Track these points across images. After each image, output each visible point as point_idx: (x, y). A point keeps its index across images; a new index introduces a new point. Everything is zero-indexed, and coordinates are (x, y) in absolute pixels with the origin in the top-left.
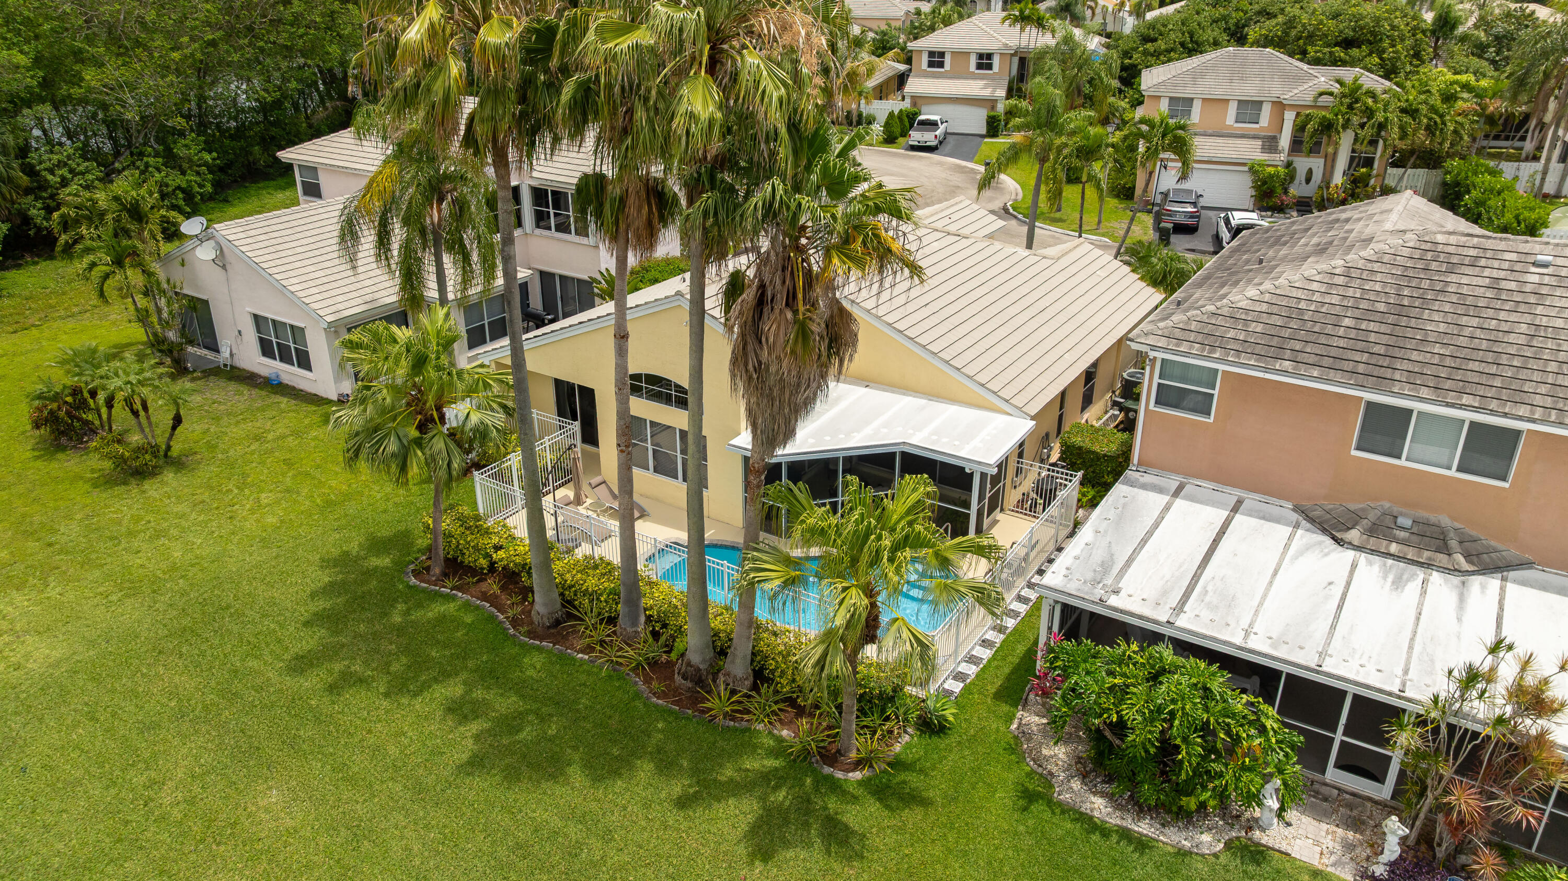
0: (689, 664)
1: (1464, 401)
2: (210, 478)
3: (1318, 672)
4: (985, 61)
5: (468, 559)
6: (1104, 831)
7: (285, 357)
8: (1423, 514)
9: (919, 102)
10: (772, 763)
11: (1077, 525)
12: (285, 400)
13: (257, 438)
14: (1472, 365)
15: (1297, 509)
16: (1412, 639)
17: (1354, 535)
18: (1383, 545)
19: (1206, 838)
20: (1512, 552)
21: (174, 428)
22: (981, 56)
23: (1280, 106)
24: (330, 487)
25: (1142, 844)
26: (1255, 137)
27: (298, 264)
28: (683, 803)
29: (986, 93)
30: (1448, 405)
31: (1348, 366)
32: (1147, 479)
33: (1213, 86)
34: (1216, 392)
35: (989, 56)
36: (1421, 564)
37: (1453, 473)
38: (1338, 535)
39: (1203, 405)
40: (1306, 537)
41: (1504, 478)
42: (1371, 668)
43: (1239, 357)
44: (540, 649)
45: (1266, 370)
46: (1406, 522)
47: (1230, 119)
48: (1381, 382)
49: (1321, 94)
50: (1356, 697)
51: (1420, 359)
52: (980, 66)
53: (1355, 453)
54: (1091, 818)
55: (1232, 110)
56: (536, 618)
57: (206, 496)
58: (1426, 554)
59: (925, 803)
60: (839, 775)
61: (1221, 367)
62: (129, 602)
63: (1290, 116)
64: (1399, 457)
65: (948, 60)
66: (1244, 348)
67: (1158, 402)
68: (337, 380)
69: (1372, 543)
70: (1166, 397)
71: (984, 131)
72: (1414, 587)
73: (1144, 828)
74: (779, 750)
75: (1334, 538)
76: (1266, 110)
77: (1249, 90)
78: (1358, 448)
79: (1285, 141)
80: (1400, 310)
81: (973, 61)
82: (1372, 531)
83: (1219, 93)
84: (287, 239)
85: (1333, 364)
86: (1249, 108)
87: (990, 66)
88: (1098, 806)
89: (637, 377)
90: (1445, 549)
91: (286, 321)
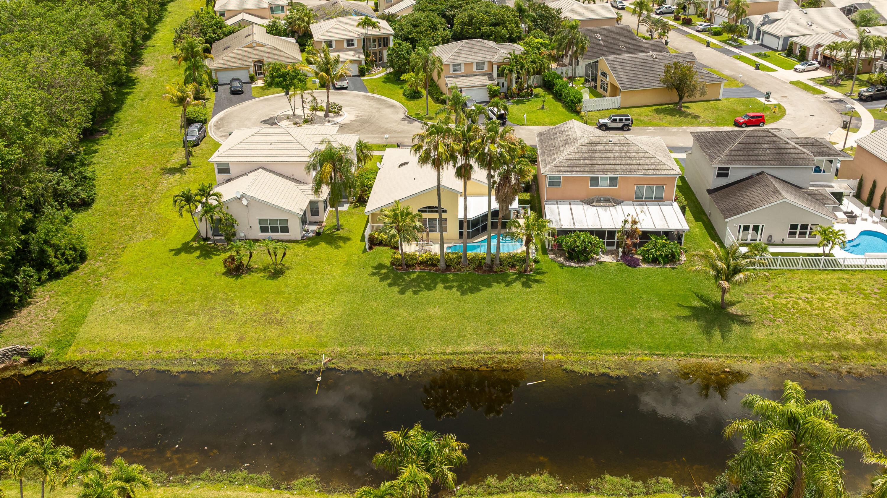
0: (488, 265)
1: (608, 173)
4: (350, 43)
6: (575, 267)
7: (274, 230)
8: (605, 196)
10: (515, 276)
14: (607, 166)
15: (581, 201)
16: (613, 219)
17: (594, 204)
18: (599, 204)
19: (592, 263)
20: (620, 200)
21: (283, 256)
22: (348, 41)
23: (491, 63)
24: (340, 261)
25: (584, 267)
26: (484, 75)
27: (276, 199)
28: (507, 286)
29: (356, 57)
30: (606, 175)
31: (586, 170)
32: (549, 203)
33: (465, 58)
34: (561, 181)
35: (352, 40)
36: (608, 206)
37: (608, 187)
39: (558, 184)
40: (586, 207)
41: (617, 186)
42: (609, 226)
43: (565, 173)
45: (572, 174)
46: (602, 199)
47: (475, 69)
48: (593, 173)
49: (504, 58)
50: (608, 231)
51: (598, 166)
52: (348, 45)
55: (475, 66)
58: (608, 204)
59: (546, 273)
60: (529, 273)
61: (562, 176)
63: (495, 67)
64: (598, 186)
65: (334, 44)
66: (566, 170)
67: (549, 186)
68: (301, 233)
69: (598, 204)
70: (551, 184)
71: (357, 73)
72: (608, 210)
73: (582, 265)
74: (514, 274)
75: (591, 205)
76: (487, 65)
77: (479, 58)
78: (590, 186)
79: (495, 75)
81: (345, 44)
82: (597, 202)
83: (469, 61)
85: (583, 170)
86: (480, 65)
87: (353, 45)
88: (573, 264)
89: (426, 208)
90: (610, 202)
91: (278, 218)
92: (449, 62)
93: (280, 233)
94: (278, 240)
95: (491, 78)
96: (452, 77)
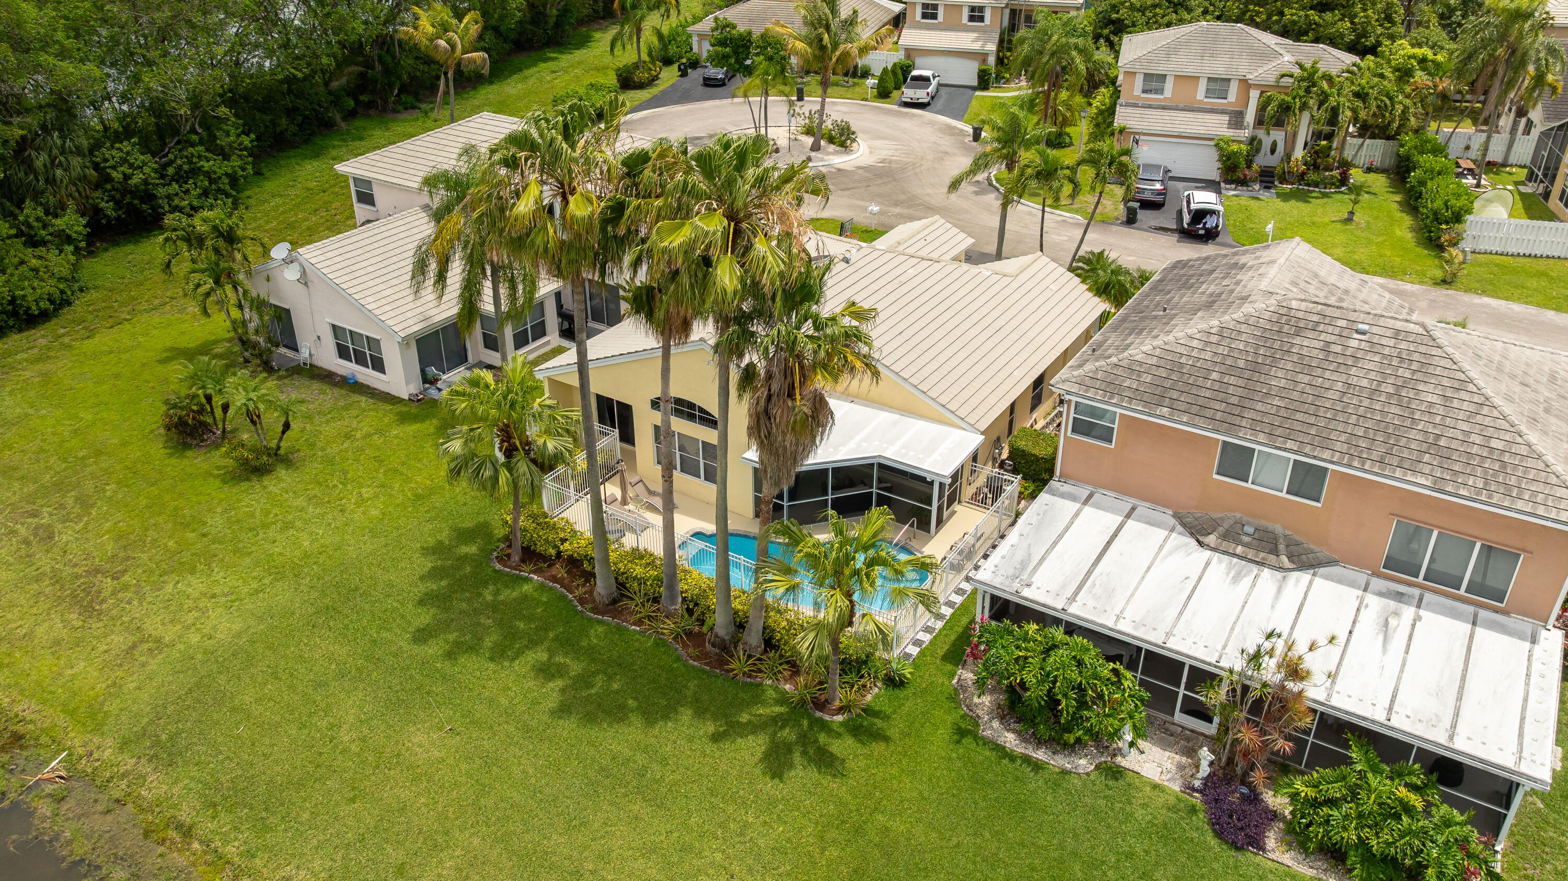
0: (717, 636)
1: (1288, 446)
2: (317, 475)
3: (1163, 648)
4: (977, 13)
5: (540, 548)
6: (1012, 757)
7: (360, 359)
8: (1262, 524)
9: (913, 54)
10: (778, 709)
11: (1018, 515)
12: (364, 399)
13: (348, 436)
14: (1299, 416)
15: (1176, 516)
16: (1235, 623)
17: (1211, 539)
18: (1231, 547)
19: (1083, 762)
20: (1324, 553)
21: (283, 432)
22: (973, 9)
23: (1245, 84)
24: (416, 482)
25: (1037, 766)
26: (1223, 112)
27: (371, 283)
28: (716, 738)
29: (977, 46)
31: (1209, 413)
32: (1066, 488)
33: (1185, 64)
34: (1116, 426)
35: (981, 9)
36: (1257, 563)
37: (1283, 494)
38: (1201, 539)
39: (1106, 435)
40: (1178, 539)
41: (1318, 501)
43: (1130, 403)
44: (600, 622)
45: (1150, 415)
46: (1249, 529)
47: (1201, 94)
48: (1231, 427)
49: (1283, 76)
51: (1263, 409)
52: (972, 19)
53: (1215, 476)
54: (1004, 747)
55: (1202, 86)
56: (597, 598)
57: (317, 491)
58: (1262, 555)
59: (886, 739)
60: (827, 717)
61: (1119, 411)
62: (279, 584)
63: (1254, 94)
64: (1247, 481)
65: (941, 12)
66: (1136, 395)
67: (1073, 431)
68: (407, 383)
69: (1225, 545)
70: (1080, 426)
71: (975, 83)
72: (1248, 580)
73: (1040, 755)
74: (783, 699)
75: (1198, 541)
76: (1234, 88)
77: (1218, 68)
78: (1218, 473)
79: (1250, 117)
80: (1255, 367)
81: (966, 13)
82: (1225, 536)
83: (1190, 70)
84: (359, 259)
85: (1198, 411)
86: (1218, 85)
87: (981, 19)
88: (1010, 740)
90: (1275, 551)
91: (363, 332)
92: (1137, 68)
93: (370, 371)
94: (368, 387)
95: (1237, 119)
96: (1135, 105)
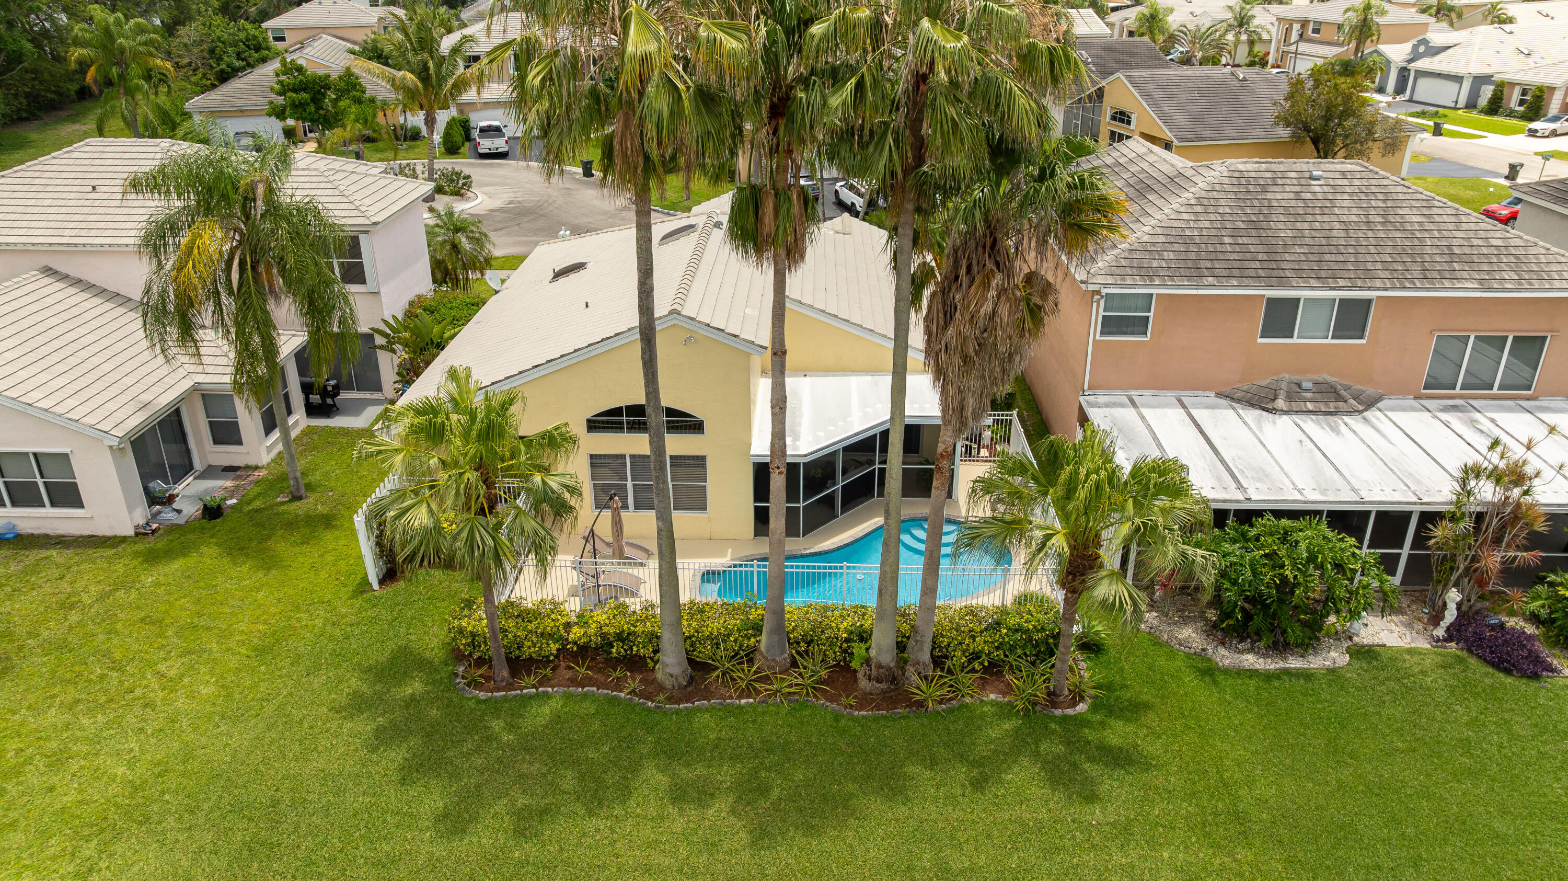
0: (879, 666)
3: (1363, 503)
6: (1268, 677)
7: (22, 496)
8: (1319, 378)
12: (54, 553)
14: (1327, 257)
15: (1219, 395)
16: (1385, 464)
17: (1280, 403)
18: (1302, 406)
19: (1333, 654)
24: (242, 632)
25: (1306, 675)
30: (1332, 289)
32: (1101, 399)
34: (1151, 314)
36: (1330, 413)
37: (1329, 341)
38: (1269, 406)
39: (1141, 327)
40: (1251, 415)
41: (1362, 337)
42: (1388, 490)
43: (1174, 281)
45: (1198, 287)
46: (1307, 385)
50: (1380, 514)
51: (1293, 259)
53: (1260, 341)
54: (1257, 670)
58: (1332, 405)
60: (1069, 711)
61: (1156, 292)
64: (1292, 337)
66: (1173, 273)
67: (1102, 333)
68: (130, 509)
69: (1295, 406)
70: (1111, 325)
73: (1294, 663)
74: (1005, 712)
75: (1264, 409)
78: (1261, 337)
82: (1290, 398)
85: (1239, 272)
88: (1250, 660)
89: (617, 411)
90: (1340, 398)
91: (31, 449)
93: (48, 511)
94: (47, 536)
